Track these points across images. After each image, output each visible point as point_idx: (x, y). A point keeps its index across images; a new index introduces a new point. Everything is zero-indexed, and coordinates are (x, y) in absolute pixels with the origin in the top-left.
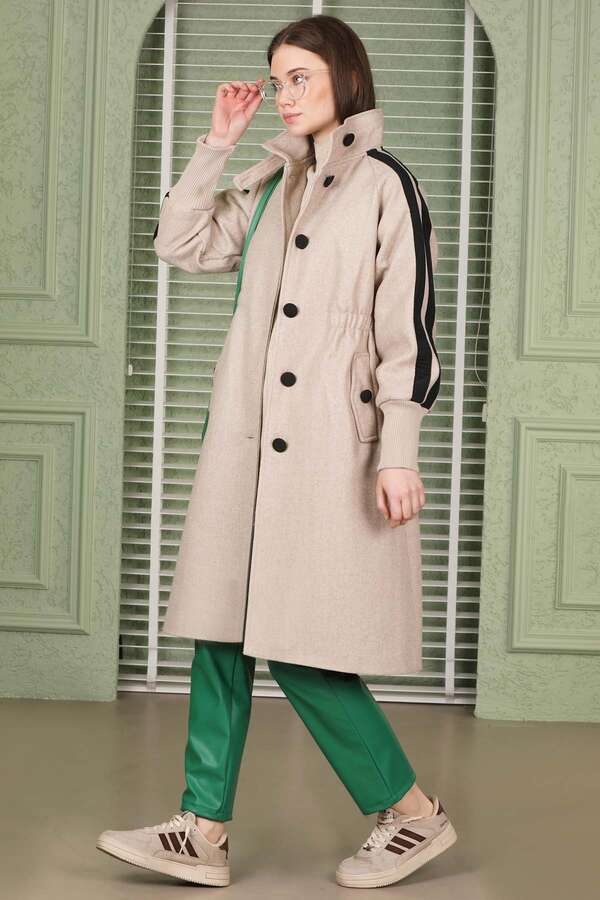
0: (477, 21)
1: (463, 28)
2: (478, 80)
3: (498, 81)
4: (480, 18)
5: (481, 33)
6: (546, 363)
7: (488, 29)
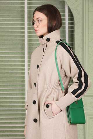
0: (69, 8)
1: (65, 10)
2: (69, 24)
3: (75, 24)
4: (70, 7)
5: (70, 11)
6: (91, 97)
7: (71, 10)
